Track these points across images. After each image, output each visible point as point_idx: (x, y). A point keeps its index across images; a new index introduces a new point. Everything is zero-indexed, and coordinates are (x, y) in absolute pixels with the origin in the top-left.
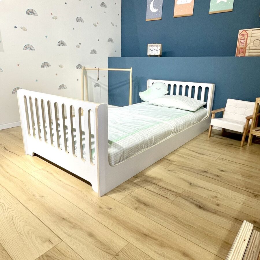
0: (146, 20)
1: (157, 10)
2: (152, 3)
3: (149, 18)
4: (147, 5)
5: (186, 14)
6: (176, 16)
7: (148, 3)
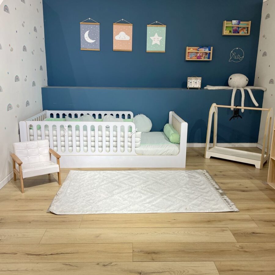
0: (81, 49)
1: (94, 41)
2: (87, 33)
3: (83, 47)
4: (81, 34)
5: (126, 49)
6: (115, 50)
7: (81, 32)
